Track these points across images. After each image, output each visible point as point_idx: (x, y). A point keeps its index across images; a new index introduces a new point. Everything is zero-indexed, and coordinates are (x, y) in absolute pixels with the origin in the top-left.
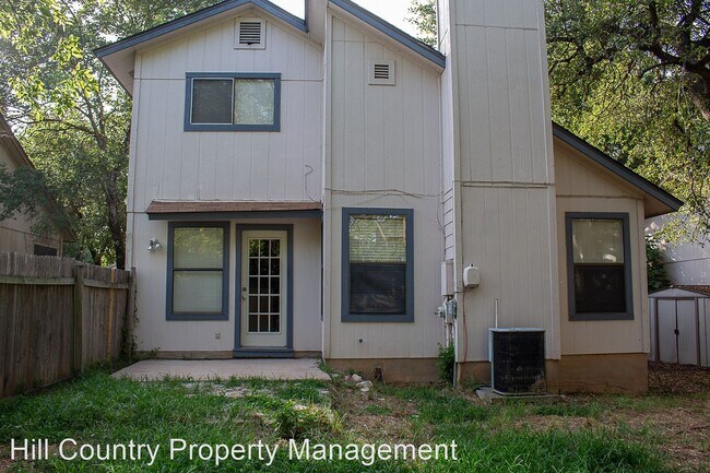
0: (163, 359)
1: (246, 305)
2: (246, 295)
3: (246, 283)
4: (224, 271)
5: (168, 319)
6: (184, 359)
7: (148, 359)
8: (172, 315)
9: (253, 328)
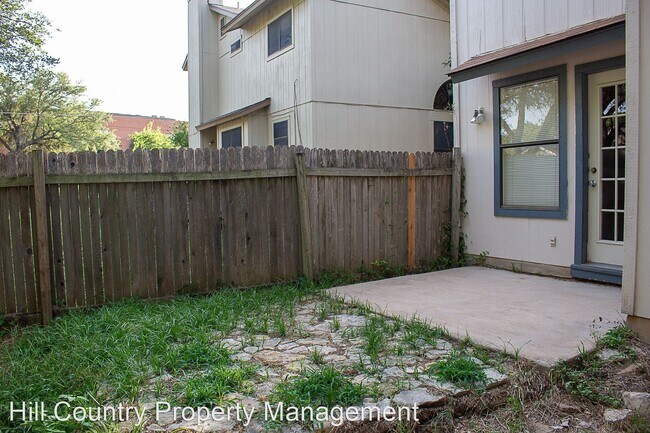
0: (492, 267)
1: (596, 197)
2: (597, 178)
3: (596, 161)
4: (560, 143)
5: (497, 214)
6: (514, 271)
7: (477, 265)
8: (502, 208)
9: (607, 234)
